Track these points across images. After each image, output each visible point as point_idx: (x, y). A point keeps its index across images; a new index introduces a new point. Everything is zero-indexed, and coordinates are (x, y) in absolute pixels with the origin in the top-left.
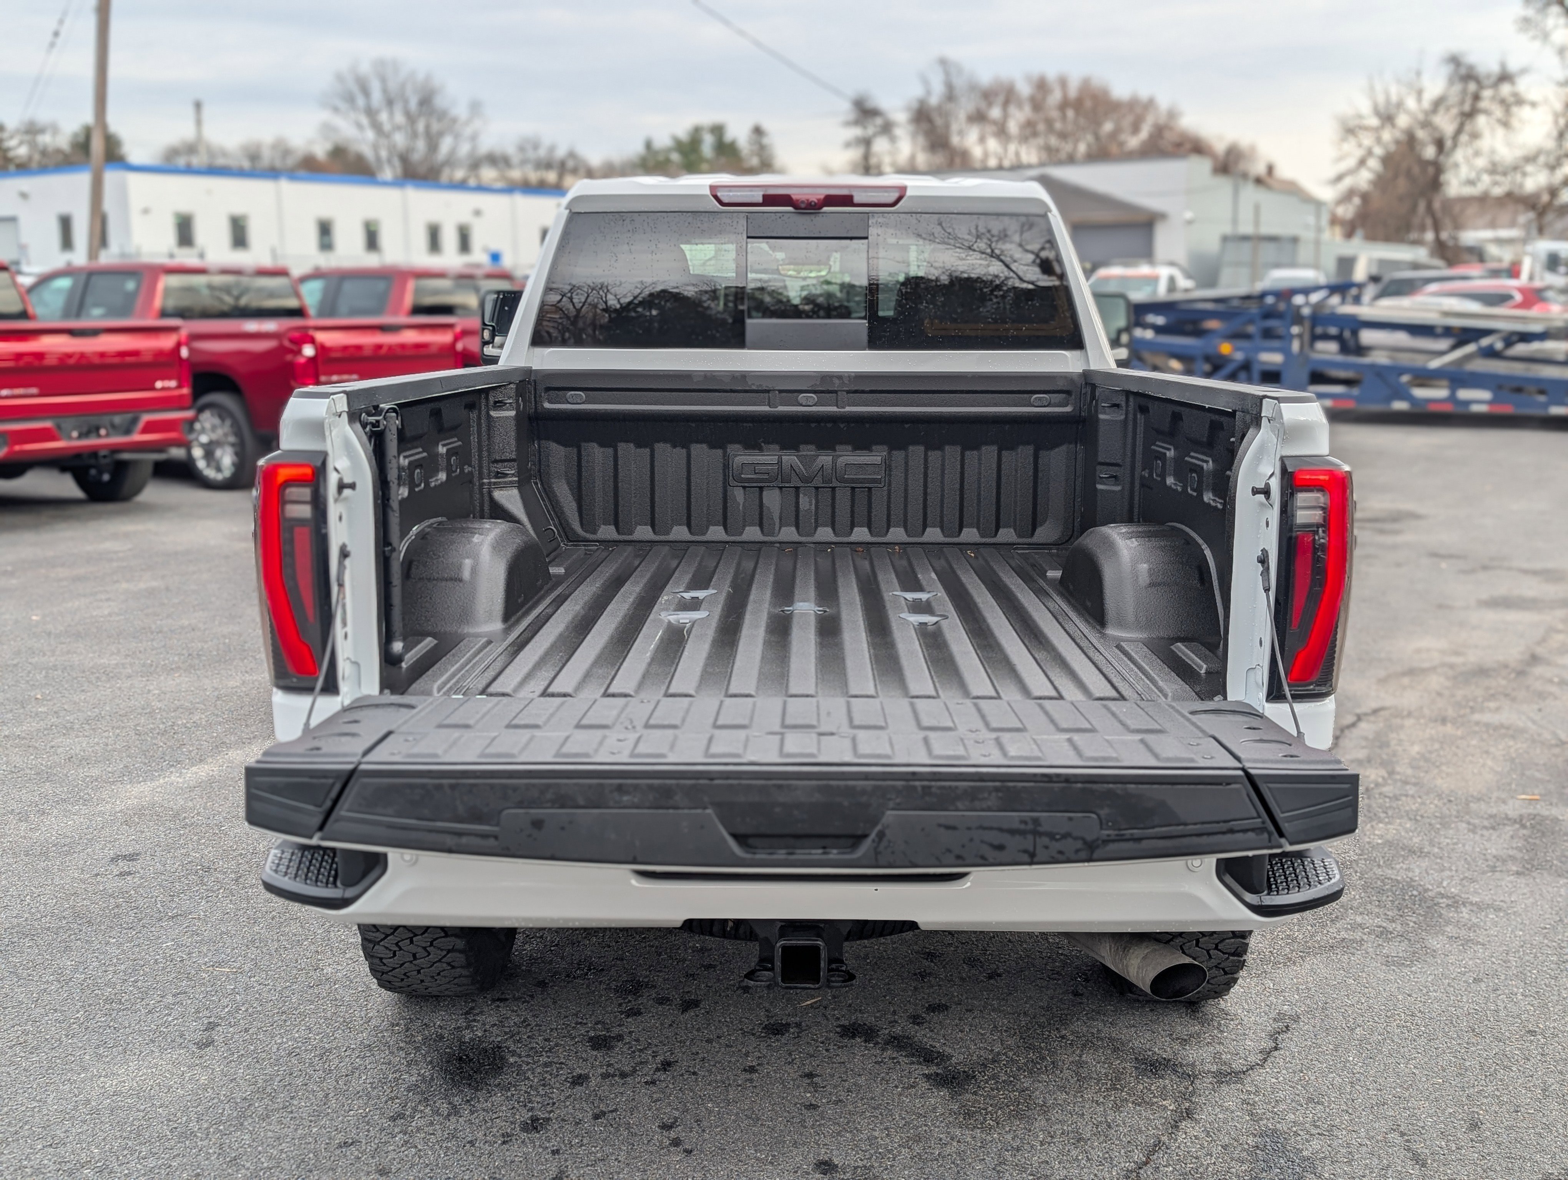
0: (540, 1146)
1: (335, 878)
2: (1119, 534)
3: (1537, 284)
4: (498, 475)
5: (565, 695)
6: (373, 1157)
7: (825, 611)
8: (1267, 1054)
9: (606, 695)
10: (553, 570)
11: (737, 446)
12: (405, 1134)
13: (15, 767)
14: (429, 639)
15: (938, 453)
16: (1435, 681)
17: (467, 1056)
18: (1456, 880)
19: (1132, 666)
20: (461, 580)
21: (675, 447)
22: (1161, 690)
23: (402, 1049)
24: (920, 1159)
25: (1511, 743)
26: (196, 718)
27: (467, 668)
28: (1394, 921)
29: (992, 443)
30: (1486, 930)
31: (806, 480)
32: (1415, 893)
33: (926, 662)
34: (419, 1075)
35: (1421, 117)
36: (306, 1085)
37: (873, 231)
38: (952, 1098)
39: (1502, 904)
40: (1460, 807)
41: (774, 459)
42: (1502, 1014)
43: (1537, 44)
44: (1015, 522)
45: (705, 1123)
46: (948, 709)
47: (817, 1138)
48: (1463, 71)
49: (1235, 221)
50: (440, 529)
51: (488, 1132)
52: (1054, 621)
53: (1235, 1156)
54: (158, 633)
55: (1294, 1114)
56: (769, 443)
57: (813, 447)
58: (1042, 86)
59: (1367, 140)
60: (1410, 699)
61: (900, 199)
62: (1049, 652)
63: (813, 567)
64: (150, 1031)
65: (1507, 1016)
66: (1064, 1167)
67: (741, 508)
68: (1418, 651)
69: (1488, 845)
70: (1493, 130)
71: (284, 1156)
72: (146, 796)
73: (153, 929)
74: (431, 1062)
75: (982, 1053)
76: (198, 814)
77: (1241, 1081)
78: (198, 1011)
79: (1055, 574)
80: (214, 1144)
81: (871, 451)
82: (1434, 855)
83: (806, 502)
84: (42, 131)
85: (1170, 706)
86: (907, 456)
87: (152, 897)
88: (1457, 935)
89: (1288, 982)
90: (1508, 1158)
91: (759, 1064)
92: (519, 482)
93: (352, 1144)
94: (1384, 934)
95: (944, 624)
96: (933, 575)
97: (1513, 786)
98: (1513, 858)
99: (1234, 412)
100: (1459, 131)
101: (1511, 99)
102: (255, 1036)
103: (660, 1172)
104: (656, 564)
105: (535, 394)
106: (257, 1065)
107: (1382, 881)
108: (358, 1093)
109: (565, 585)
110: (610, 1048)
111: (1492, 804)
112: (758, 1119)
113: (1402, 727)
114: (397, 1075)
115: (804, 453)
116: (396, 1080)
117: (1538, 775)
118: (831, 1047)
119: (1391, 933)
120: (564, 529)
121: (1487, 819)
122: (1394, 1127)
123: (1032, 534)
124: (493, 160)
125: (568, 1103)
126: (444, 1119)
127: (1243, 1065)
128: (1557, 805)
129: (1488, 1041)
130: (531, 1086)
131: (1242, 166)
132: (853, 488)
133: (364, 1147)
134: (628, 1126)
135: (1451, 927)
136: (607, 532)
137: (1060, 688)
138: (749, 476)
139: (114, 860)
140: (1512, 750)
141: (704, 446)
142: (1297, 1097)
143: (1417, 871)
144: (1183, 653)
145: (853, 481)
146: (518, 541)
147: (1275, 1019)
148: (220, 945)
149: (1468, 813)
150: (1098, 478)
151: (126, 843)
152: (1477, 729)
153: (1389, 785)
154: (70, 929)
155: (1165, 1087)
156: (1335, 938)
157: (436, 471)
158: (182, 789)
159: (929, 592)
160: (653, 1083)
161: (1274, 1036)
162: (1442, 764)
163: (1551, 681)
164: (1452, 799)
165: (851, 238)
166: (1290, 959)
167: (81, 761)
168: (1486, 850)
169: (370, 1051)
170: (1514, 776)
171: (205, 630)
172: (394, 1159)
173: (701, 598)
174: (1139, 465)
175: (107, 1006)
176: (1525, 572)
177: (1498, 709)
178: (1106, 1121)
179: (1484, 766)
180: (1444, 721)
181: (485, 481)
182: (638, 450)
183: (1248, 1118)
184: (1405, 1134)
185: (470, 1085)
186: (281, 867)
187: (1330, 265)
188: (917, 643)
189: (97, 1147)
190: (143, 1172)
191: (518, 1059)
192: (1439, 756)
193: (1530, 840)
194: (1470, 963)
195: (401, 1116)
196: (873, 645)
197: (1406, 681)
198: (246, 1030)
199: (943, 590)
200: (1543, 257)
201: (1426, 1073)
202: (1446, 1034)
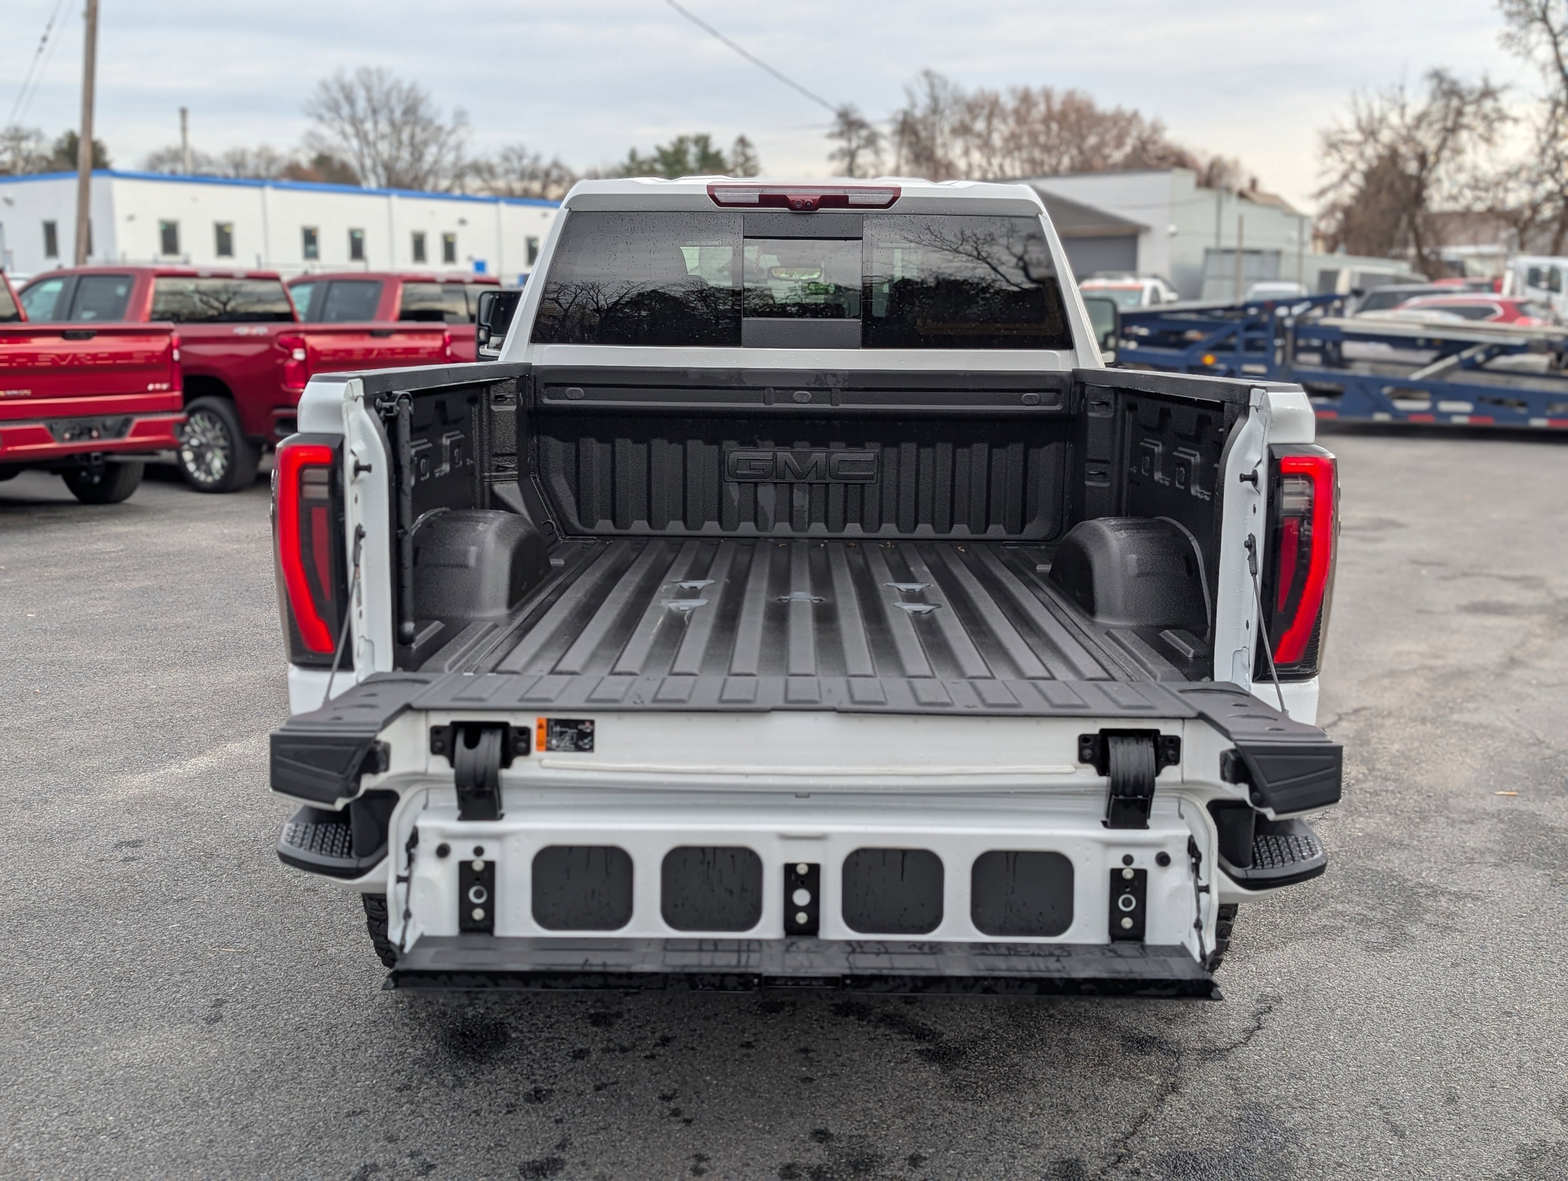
0: (544, 1115)
1: (350, 848)
2: (1108, 526)
3: (1519, 298)
4: (499, 468)
5: (573, 673)
6: (381, 1125)
7: (821, 600)
8: (1250, 1033)
9: (613, 673)
10: (554, 562)
11: (733, 442)
12: (412, 1104)
13: (16, 757)
14: (437, 622)
15: (929, 450)
16: (1415, 683)
17: (471, 1031)
18: (1436, 870)
19: (1122, 651)
20: (466, 567)
21: (670, 442)
22: (1150, 672)
23: (407, 1025)
24: (914, 1128)
25: (1490, 742)
26: (194, 712)
27: (476, 648)
28: (1373, 909)
29: (983, 441)
30: (1464, 918)
31: (799, 476)
32: (1395, 883)
33: (922, 647)
34: (424, 1049)
35: (1404, 132)
36: (314, 1058)
37: (867, 232)
38: (944, 1072)
39: (1479, 893)
40: (1439, 803)
41: (769, 456)
42: (1479, 996)
43: (1520, 60)
44: (1005, 519)
45: (704, 1095)
46: (944, 687)
47: (813, 1109)
48: (1445, 86)
49: (1218, 235)
50: (445, 517)
51: (492, 1103)
52: (1045, 610)
53: (1220, 1127)
54: (153, 630)
55: (1277, 1089)
56: (763, 440)
57: (807, 444)
58: (1026, 99)
59: (1350, 155)
60: (1390, 700)
61: (894, 200)
62: (1040, 638)
63: (807, 561)
64: (159, 1007)
65: (1484, 998)
66: (1053, 1137)
67: (736, 503)
68: (1399, 654)
69: (1466, 838)
70: (1475, 146)
71: (294, 1123)
72: (147, 787)
73: (159, 912)
74: (435, 1037)
75: (972, 1030)
76: (199, 803)
77: (1224, 1058)
78: (205, 990)
79: (1044, 568)
80: (226, 1112)
81: (865, 448)
82: (1413, 847)
83: (801, 499)
84: (26, 137)
85: (1159, 685)
86: (899, 453)
87: (157, 882)
88: (1435, 923)
89: (1270, 966)
90: (1484, 1129)
91: (755, 1040)
92: (519, 475)
93: (360, 1113)
94: (1364, 921)
95: (938, 612)
96: (925, 568)
97: (1492, 783)
98: (1490, 850)
99: (1223, 402)
100: (1441, 147)
101: (1494, 116)
102: (262, 1012)
103: (661, 1140)
104: (654, 557)
105: (535, 389)
106: (265, 1040)
107: (1363, 872)
108: (365, 1065)
109: (565, 575)
110: (610, 1025)
111: (1471, 800)
112: (755, 1091)
113: (1382, 726)
114: (403, 1049)
115: (798, 450)
116: (402, 1053)
117: (1516, 772)
118: (825, 1024)
119: (1371, 920)
120: (562, 523)
121: (1465, 813)
122: (1374, 1101)
123: (1022, 531)
124: (477, 169)
125: (570, 1076)
126: (450, 1090)
127: (1227, 1043)
128: (1534, 801)
129: (1465, 1022)
130: (533, 1060)
131: (1225, 181)
132: (846, 485)
133: (372, 1116)
134: (629, 1098)
135: (1430, 915)
136: (605, 526)
137: (1053, 670)
138: (744, 472)
139: (118, 846)
140: (1491, 749)
141: (700, 442)
142: (1279, 1073)
143: (1397, 862)
144: (1172, 639)
145: (847, 477)
146: (521, 530)
147: (1258, 1001)
148: (226, 926)
149: (1447, 808)
150: (1087, 475)
151: (129, 830)
152: (1456, 728)
153: (1370, 781)
154: (77, 911)
155: (1150, 1063)
156: (1317, 925)
157: (440, 463)
158: (181, 779)
159: (922, 583)
160: (653, 1057)
161: (1257, 1016)
162: (1421, 761)
163: (1529, 683)
164: (1432, 794)
165: (846, 239)
166: (1272, 945)
167: (81, 752)
168: (1465, 842)
169: (375, 1026)
170: (1493, 773)
171: (200, 628)
172: (402, 1127)
173: (699, 588)
174: (1126, 462)
175: (116, 984)
176: (1505, 579)
177: (1477, 710)
178: (1094, 1095)
179: (1463, 763)
180: (1424, 721)
181: (486, 474)
182: (635, 446)
183: (1231, 1092)
184: (1384, 1107)
185: (474, 1058)
186: (296, 839)
187: (1313, 279)
188: (912, 629)
189: (111, 1115)
190: (157, 1138)
191: (519, 1035)
192: (1419, 753)
193: (1508, 834)
194: (1448, 948)
195: (407, 1087)
196: (869, 631)
197: (1386, 682)
198: (254, 1007)
199: (935, 582)
200: (1525, 272)
201: (1405, 1051)
202: (1424, 1015)
